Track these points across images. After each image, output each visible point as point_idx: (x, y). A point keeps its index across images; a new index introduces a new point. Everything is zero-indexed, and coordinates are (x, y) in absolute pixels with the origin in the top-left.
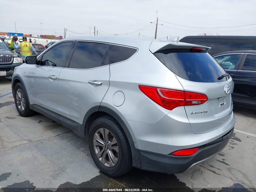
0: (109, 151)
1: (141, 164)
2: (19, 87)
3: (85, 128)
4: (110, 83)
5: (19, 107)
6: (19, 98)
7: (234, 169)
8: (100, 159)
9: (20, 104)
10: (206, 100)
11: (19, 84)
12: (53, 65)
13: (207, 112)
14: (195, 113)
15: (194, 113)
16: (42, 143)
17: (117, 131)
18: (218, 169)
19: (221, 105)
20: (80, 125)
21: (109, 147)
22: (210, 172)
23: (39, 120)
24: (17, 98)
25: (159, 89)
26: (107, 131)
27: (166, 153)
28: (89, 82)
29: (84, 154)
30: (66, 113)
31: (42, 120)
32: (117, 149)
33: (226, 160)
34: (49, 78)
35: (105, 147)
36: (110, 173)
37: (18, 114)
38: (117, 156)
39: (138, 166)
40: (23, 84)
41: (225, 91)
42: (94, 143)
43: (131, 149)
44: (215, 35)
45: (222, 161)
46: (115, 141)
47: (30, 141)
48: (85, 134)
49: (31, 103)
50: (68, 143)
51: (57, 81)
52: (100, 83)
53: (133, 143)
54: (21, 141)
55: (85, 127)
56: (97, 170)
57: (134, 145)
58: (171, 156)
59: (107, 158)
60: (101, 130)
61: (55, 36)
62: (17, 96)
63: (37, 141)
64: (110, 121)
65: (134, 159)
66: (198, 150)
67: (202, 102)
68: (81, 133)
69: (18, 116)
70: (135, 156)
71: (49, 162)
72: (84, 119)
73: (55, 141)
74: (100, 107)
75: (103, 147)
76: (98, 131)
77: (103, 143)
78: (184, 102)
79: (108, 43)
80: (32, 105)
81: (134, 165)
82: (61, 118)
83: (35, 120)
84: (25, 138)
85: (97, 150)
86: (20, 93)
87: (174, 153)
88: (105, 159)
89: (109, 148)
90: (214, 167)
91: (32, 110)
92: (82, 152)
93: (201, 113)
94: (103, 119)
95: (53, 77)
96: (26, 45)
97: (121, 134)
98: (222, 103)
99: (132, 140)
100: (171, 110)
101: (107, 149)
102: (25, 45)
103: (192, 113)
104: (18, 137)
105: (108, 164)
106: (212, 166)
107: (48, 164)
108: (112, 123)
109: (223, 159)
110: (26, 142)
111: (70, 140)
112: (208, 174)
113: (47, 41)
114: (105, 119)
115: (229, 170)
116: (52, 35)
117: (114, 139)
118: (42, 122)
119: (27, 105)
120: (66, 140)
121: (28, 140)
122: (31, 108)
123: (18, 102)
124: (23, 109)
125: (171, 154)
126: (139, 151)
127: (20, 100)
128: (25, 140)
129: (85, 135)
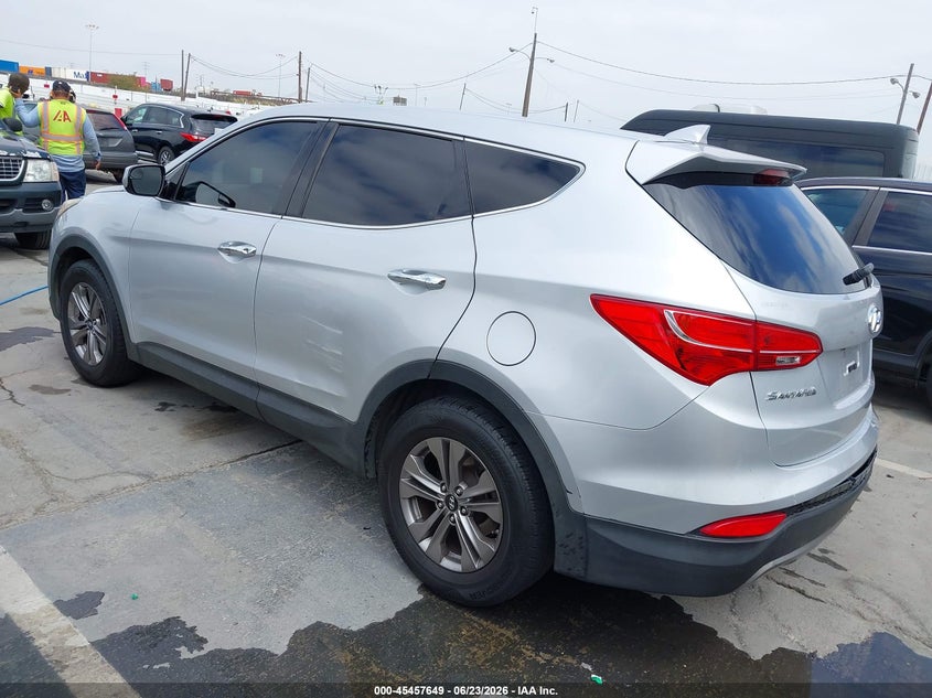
0: (463, 519)
1: (587, 562)
2: (82, 277)
3: (367, 436)
4: (475, 283)
5: (80, 350)
6: (81, 317)
7: (862, 583)
8: (425, 544)
9: (85, 340)
10: (817, 355)
11: (82, 265)
12: (221, 202)
13: (814, 393)
14: (782, 397)
15: (779, 395)
16: (190, 483)
17: (498, 449)
18: (813, 582)
19: (850, 369)
20: (350, 423)
21: (460, 503)
22: (788, 590)
23: (158, 402)
24: (72, 318)
25: (672, 312)
26: (458, 450)
27: (682, 527)
28: (390, 277)
29: (353, 527)
30: (290, 378)
31: (172, 402)
32: (494, 511)
33: (833, 553)
34: (220, 249)
35: (447, 501)
36: (465, 593)
37: (75, 377)
38: (494, 536)
39: (577, 571)
40: (101, 268)
41: (870, 325)
42: (402, 487)
43: (554, 512)
44: (753, 112)
45: (820, 554)
46: (486, 484)
47: (149, 476)
48: (366, 454)
49: (136, 336)
50: (288, 487)
51: (253, 265)
52: (436, 280)
53: (563, 492)
54: (112, 474)
55: (369, 432)
56: (410, 584)
57: (565, 500)
58: (697, 538)
59: (452, 541)
60: (435, 445)
61: (144, 79)
62: (70, 309)
63: (172, 478)
64: (471, 414)
65: (562, 545)
66: (784, 517)
67: (806, 360)
68: (350, 454)
69: (73, 382)
70: (568, 536)
71: (233, 554)
72: (366, 402)
73: (236, 478)
74: (437, 364)
75: (439, 501)
76: (419, 447)
77: (437, 490)
78: (752, 357)
79: (464, 137)
80: (137, 346)
81: (562, 564)
82: (263, 398)
83: (144, 398)
84: (127, 465)
85: (410, 514)
86: (84, 299)
87: (708, 529)
88: (442, 542)
89: (462, 507)
90: (798, 576)
91: (136, 364)
92: (342, 520)
93: (799, 395)
94: (445, 406)
95: (240, 249)
96: (65, 113)
97: (512, 462)
98: (851, 364)
99: (560, 481)
100: (709, 384)
101: (455, 509)
102: (62, 113)
103: (773, 398)
104: (99, 461)
105: (458, 561)
106: (791, 573)
107: (232, 560)
108: (480, 421)
109: (821, 550)
110: (134, 480)
111: (291, 474)
112: (781, 598)
113: (115, 97)
114: (454, 407)
115: (849, 584)
116: (132, 74)
117: (486, 477)
118: (171, 408)
119: (115, 344)
120: (276, 476)
121: (139, 475)
122: (133, 356)
123: (73, 332)
124: (98, 359)
125: (696, 532)
126: (583, 520)
127: (85, 326)
128: (128, 473)
129: (366, 460)
